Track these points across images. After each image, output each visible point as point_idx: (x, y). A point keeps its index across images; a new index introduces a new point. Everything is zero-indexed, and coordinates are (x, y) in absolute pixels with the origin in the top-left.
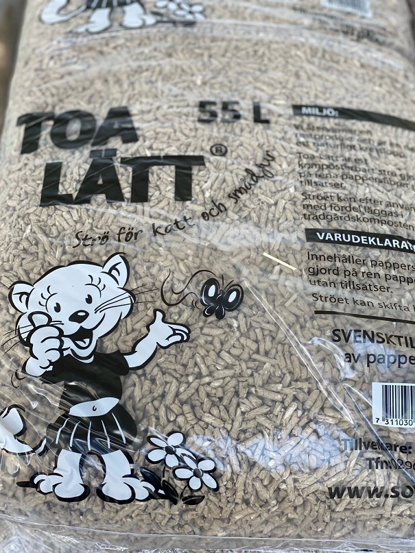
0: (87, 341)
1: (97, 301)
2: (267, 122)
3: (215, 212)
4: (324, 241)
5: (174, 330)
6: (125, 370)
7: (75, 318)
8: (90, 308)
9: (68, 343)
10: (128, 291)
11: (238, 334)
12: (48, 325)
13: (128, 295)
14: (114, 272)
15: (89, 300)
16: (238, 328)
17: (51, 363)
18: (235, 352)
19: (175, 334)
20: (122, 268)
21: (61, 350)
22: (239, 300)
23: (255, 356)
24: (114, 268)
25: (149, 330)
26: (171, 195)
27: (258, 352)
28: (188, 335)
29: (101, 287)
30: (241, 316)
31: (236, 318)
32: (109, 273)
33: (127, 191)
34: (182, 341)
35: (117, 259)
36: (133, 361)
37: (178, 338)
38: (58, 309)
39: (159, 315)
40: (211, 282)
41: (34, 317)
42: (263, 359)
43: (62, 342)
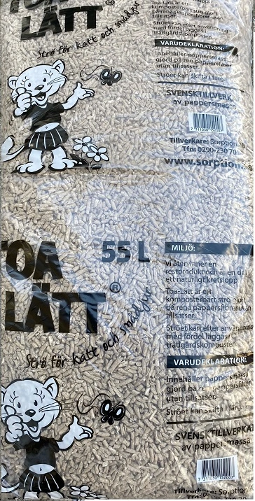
0: (36, 428)
1: (40, 405)
2: (148, 260)
3: (111, 343)
4: (178, 366)
5: (84, 430)
6: (58, 449)
7: (28, 413)
8: (36, 409)
9: (26, 427)
10: (57, 402)
11: (119, 436)
12: (14, 415)
13: (57, 404)
14: (50, 389)
15: (36, 404)
16: (120, 433)
17: (18, 437)
18: (118, 447)
19: (84, 433)
20: (54, 386)
21: (23, 431)
22: (123, 414)
23: (129, 450)
24: (50, 386)
25: (69, 428)
26: (84, 328)
27: (130, 447)
28: (92, 434)
29: (42, 396)
30: (122, 425)
31: (119, 425)
32: (47, 389)
33: (56, 325)
34: (88, 438)
35: (51, 381)
36: (61, 445)
37: (86, 436)
38: (19, 406)
39: (76, 419)
40: (107, 402)
41: (7, 408)
42: (133, 451)
43: (23, 427)
